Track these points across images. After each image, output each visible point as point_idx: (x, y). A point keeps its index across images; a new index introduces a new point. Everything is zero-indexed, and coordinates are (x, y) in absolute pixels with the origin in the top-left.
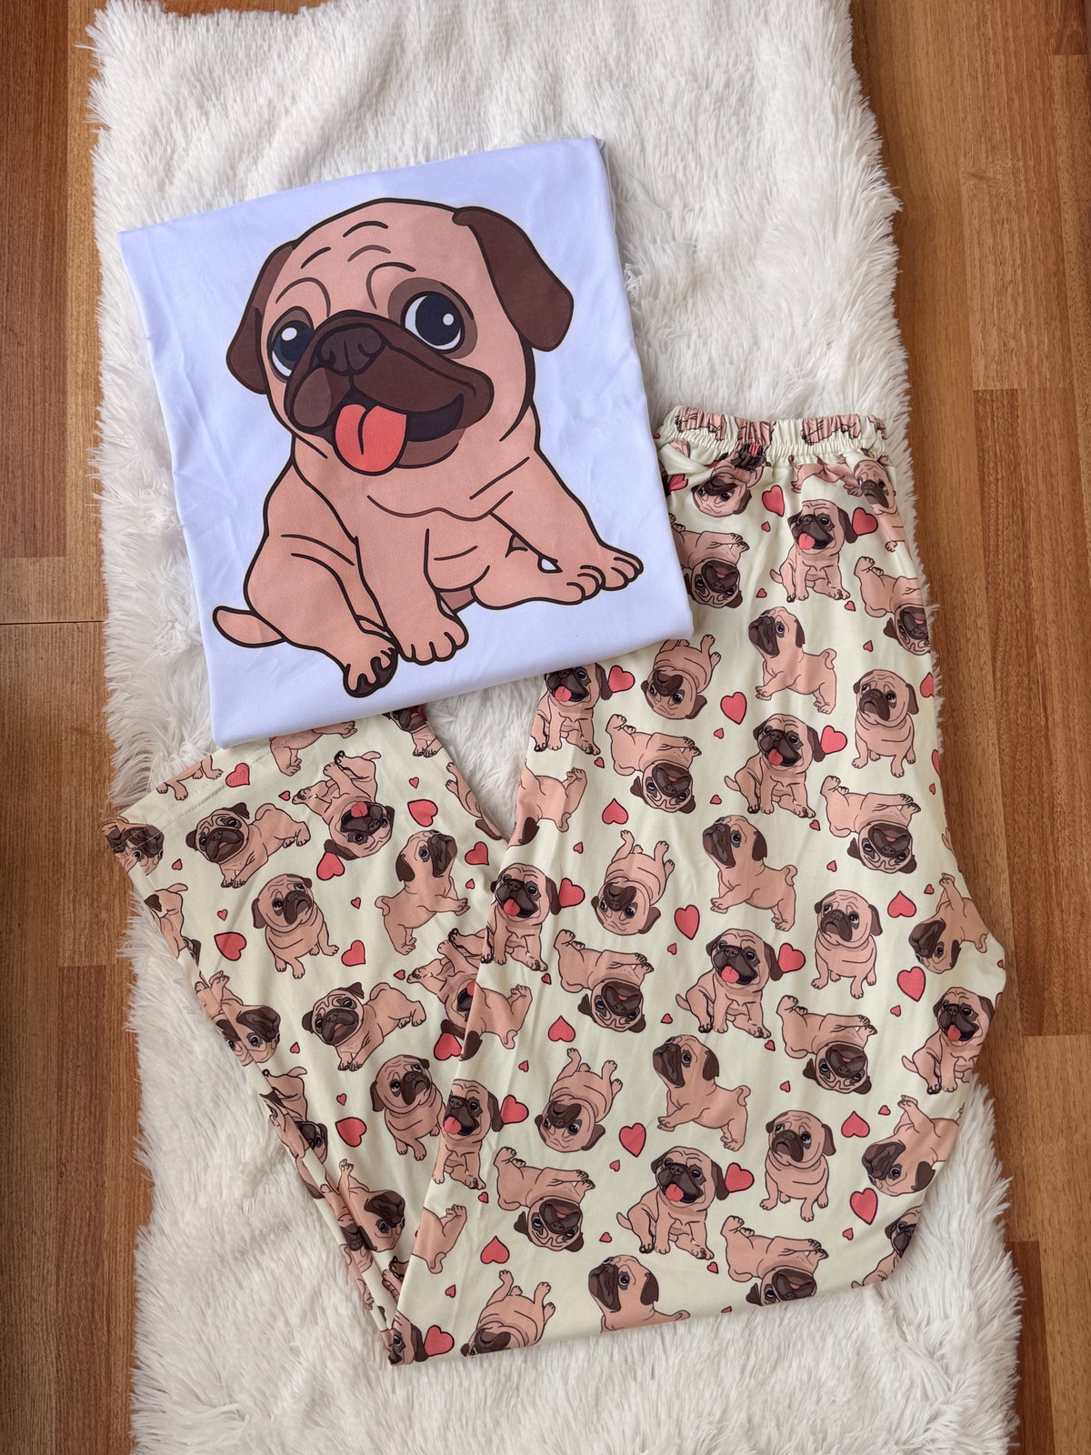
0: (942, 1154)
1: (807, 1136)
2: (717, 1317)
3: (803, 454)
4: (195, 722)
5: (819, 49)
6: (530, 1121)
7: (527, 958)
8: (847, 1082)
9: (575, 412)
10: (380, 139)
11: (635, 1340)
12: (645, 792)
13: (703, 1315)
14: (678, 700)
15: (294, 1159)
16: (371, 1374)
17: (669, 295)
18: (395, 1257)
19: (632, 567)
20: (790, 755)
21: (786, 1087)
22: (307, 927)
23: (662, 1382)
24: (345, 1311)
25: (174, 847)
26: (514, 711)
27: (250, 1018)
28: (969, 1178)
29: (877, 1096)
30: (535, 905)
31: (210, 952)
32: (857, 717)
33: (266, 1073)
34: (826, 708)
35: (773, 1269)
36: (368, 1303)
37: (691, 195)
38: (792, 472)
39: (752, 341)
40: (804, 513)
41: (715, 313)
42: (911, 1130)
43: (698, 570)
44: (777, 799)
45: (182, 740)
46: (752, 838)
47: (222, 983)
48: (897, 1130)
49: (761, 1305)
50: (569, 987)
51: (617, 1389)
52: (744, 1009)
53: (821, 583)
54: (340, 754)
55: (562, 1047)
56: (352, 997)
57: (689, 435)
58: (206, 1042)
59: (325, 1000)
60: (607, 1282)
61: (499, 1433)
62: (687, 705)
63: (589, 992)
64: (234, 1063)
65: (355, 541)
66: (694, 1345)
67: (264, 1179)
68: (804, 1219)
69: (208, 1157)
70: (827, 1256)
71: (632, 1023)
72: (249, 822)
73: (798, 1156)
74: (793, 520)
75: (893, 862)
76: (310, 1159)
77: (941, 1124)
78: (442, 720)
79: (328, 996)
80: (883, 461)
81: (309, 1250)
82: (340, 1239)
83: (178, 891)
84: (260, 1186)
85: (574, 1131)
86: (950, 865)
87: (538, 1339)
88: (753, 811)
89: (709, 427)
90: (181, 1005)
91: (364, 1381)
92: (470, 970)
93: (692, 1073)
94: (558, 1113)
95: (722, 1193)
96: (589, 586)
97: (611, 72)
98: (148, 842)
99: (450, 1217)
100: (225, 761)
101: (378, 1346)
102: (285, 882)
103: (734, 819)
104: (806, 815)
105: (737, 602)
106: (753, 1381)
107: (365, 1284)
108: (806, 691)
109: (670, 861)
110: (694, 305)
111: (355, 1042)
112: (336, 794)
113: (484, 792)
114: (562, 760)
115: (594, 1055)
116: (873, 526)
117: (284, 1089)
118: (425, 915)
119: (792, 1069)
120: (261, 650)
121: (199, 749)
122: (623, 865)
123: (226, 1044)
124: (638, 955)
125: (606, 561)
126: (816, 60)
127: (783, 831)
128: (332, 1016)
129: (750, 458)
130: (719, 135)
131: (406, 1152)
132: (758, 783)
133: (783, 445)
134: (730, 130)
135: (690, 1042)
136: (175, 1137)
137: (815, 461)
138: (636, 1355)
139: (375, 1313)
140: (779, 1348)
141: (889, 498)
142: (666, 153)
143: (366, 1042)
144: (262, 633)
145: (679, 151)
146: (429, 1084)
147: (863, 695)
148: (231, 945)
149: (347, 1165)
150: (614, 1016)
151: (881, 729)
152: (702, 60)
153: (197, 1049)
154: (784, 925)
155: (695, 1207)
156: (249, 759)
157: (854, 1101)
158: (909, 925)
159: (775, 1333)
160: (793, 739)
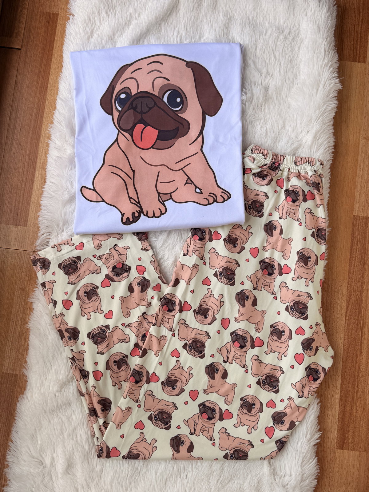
0: (300, 419)
1: (254, 404)
2: (212, 461)
3: (293, 168)
4: (68, 225)
5: (323, 28)
6: (160, 382)
7: (168, 326)
8: (271, 388)
9: (217, 139)
10: (166, 32)
11: (183, 464)
12: (218, 276)
13: (208, 459)
14: (235, 246)
15: (76, 381)
16: (90, 460)
17: (256, 103)
18: (105, 421)
19: (227, 196)
20: (271, 272)
21: (250, 386)
22: (95, 302)
23: (189, 480)
24: (84, 437)
25: (54, 267)
26: (178, 240)
27: (70, 330)
28: (307, 429)
29: (280, 395)
30: (174, 309)
31: (60, 305)
32: (296, 263)
33: (72, 350)
34: (286, 258)
35: (234, 448)
36: (93, 435)
37: (270, 69)
38: (289, 174)
39: (282, 126)
40: (290, 189)
41: (271, 114)
42: (290, 409)
43: (250, 202)
44: (264, 286)
45: (63, 231)
46: (253, 298)
47: (62, 317)
48: (285, 408)
49: (228, 460)
50: (180, 339)
51: (173, 480)
52: (240, 357)
53: (292, 214)
54: (116, 245)
55: (175, 359)
56: (106, 329)
57: (255, 155)
58: (54, 336)
59: (96, 329)
60: (176, 442)
61: (130, 487)
62: (238, 249)
63: (187, 342)
64: (61, 345)
65: (134, 171)
66: (203, 469)
67: (65, 387)
68: (248, 433)
69: (47, 375)
70: (254, 447)
71: (200, 355)
72: (81, 263)
73: (250, 411)
74: (286, 191)
75: (300, 315)
76: (82, 383)
77: (301, 409)
78: (152, 238)
79: (98, 327)
80: (321, 175)
81: (76, 414)
82: (87, 412)
83: (52, 282)
84: (63, 389)
85: (174, 389)
86: (320, 320)
87: (149, 458)
88: (254, 289)
89: (262, 154)
90: (47, 322)
91: (86, 461)
92: (148, 327)
93: (218, 376)
94: (169, 382)
95: (221, 419)
96: (211, 200)
97: (250, 22)
98: (45, 264)
99: (126, 411)
100: (77, 240)
101: (94, 450)
102: (90, 286)
103: (247, 291)
104: (273, 294)
105: (261, 216)
106: (220, 485)
107: (93, 428)
108: (280, 251)
109: (223, 301)
110: (264, 109)
111: (104, 345)
112: (112, 258)
113: (163, 266)
114: (191, 260)
115: (185, 364)
116: (313, 198)
117: (77, 357)
118: (135, 305)
119: (253, 381)
120: (95, 203)
121: (68, 235)
122: (207, 300)
123: (60, 338)
124: (206, 332)
125: (218, 192)
126: (321, 32)
127: (264, 297)
128: (98, 335)
129: (275, 167)
130: (284, 51)
131: (115, 386)
132: (258, 280)
133: (287, 164)
134: (288, 49)
135: (219, 365)
136: (37, 367)
137: (297, 172)
138: (182, 469)
139: (95, 439)
140: (232, 476)
141: (321, 189)
142: (264, 53)
143: (108, 346)
144: (97, 198)
145: (269, 53)
146: (127, 364)
147: (300, 256)
148: (67, 304)
149: (94, 387)
150: (194, 352)
151: (303, 269)
152: (282, 24)
153: (50, 338)
154: (258, 330)
155: (211, 422)
156: (84, 241)
157: (272, 396)
158: (302, 338)
159: (231, 470)
160: (272, 267)
